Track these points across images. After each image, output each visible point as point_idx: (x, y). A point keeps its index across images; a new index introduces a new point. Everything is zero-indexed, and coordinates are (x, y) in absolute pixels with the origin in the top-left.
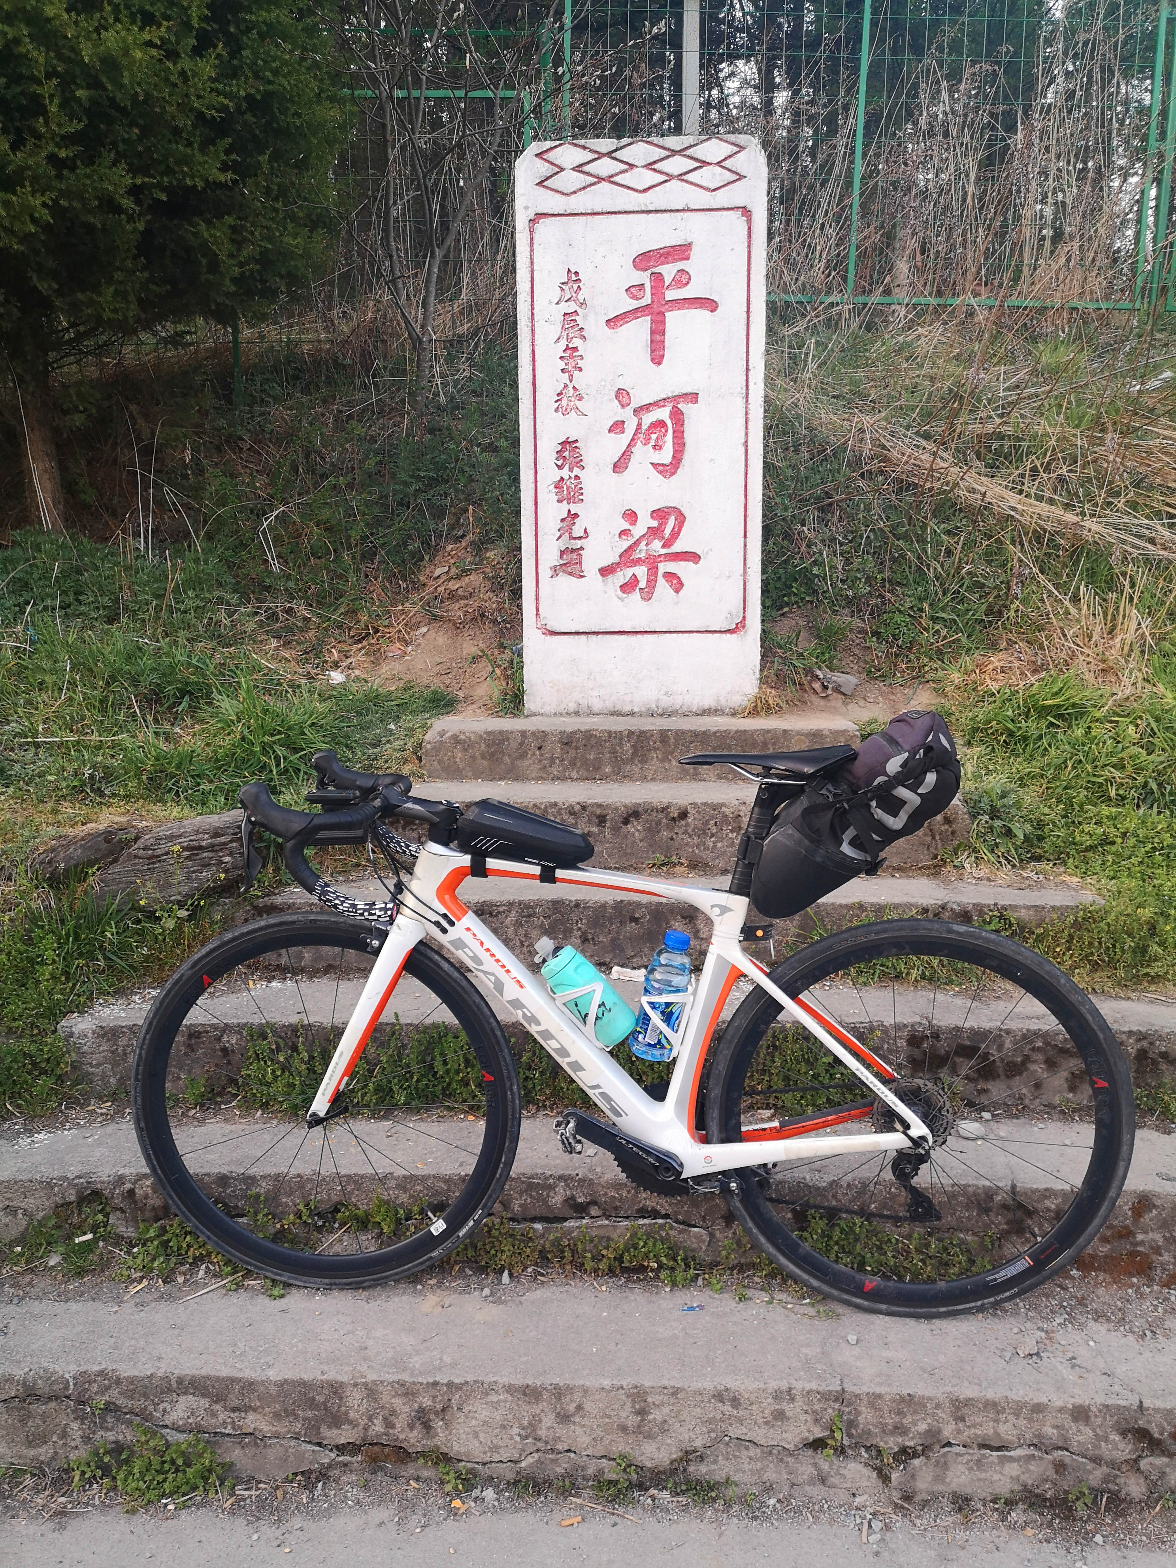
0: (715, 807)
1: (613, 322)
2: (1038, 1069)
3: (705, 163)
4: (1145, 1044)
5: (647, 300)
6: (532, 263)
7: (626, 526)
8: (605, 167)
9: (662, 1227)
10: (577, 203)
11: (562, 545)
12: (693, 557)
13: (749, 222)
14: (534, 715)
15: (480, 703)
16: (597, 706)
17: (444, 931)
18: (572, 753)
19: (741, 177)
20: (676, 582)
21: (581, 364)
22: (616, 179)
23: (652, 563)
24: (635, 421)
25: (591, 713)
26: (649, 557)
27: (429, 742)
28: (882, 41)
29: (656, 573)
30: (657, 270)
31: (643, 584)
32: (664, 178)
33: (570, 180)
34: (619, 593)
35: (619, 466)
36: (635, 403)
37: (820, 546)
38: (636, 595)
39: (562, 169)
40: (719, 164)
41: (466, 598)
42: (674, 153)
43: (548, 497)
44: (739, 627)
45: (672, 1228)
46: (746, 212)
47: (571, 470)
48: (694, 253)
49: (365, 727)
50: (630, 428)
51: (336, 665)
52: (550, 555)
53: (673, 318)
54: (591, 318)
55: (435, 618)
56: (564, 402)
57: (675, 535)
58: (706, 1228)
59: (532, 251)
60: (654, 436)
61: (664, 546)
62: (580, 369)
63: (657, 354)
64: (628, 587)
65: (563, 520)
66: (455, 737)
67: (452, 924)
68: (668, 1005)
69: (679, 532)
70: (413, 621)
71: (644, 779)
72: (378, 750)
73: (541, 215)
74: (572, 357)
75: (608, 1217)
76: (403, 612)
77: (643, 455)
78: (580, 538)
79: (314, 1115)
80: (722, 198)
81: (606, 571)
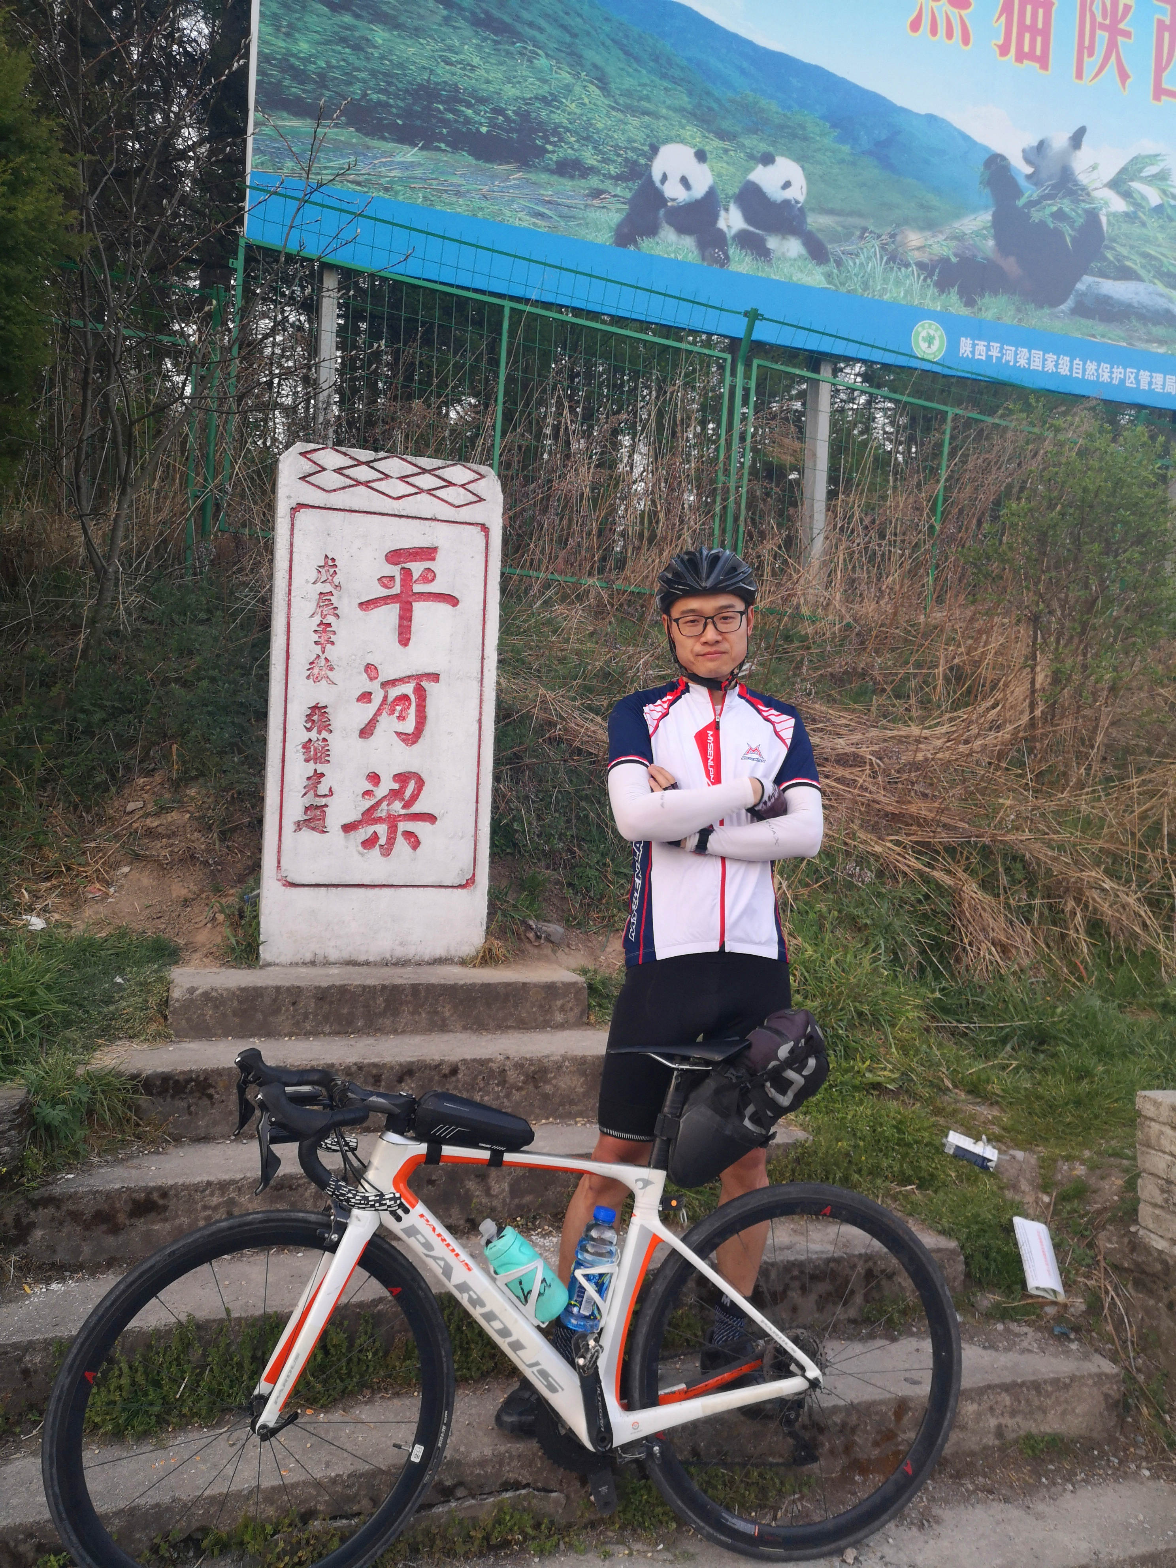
0: (483, 1062)
1: (366, 605)
2: (794, 1295)
3: (451, 484)
4: (870, 1264)
5: (397, 589)
6: (292, 545)
7: (369, 786)
8: (363, 473)
9: (525, 1497)
10: (336, 500)
11: (309, 800)
12: (431, 818)
13: (487, 537)
14: (269, 965)
15: (205, 950)
16: (334, 956)
17: (399, 1219)
18: (326, 1008)
19: (481, 500)
20: (413, 840)
21: (333, 638)
22: (372, 485)
23: (392, 822)
24: (381, 694)
25: (327, 963)
26: (389, 816)
27: (177, 1000)
28: (516, 362)
29: (395, 831)
30: (407, 565)
31: (383, 841)
32: (415, 490)
33: (330, 479)
34: (360, 848)
35: (366, 732)
36: (383, 677)
37: (516, 803)
38: (376, 851)
39: (324, 469)
40: (463, 486)
41: (169, 837)
42: (424, 471)
43: (295, 756)
44: (470, 883)
45: (534, 1497)
46: (484, 528)
47: (319, 732)
48: (439, 556)
49: (89, 982)
50: (377, 699)
51: (30, 909)
52: (295, 810)
53: (419, 609)
54: (345, 600)
55: (137, 857)
56: (316, 671)
57: (415, 797)
58: (561, 1491)
59: (292, 534)
60: (398, 708)
61: (404, 807)
62: (333, 643)
63: (404, 637)
64: (369, 843)
65: (309, 778)
66: (206, 995)
67: (407, 1211)
68: (601, 1275)
69: (418, 795)
70: (112, 859)
71: (395, 1032)
72: (112, 1008)
73: (301, 506)
74: (325, 631)
75: (473, 1498)
76: (98, 849)
77: (388, 724)
78: (325, 796)
79: (264, 1427)
80: (464, 514)
81: (348, 828)
